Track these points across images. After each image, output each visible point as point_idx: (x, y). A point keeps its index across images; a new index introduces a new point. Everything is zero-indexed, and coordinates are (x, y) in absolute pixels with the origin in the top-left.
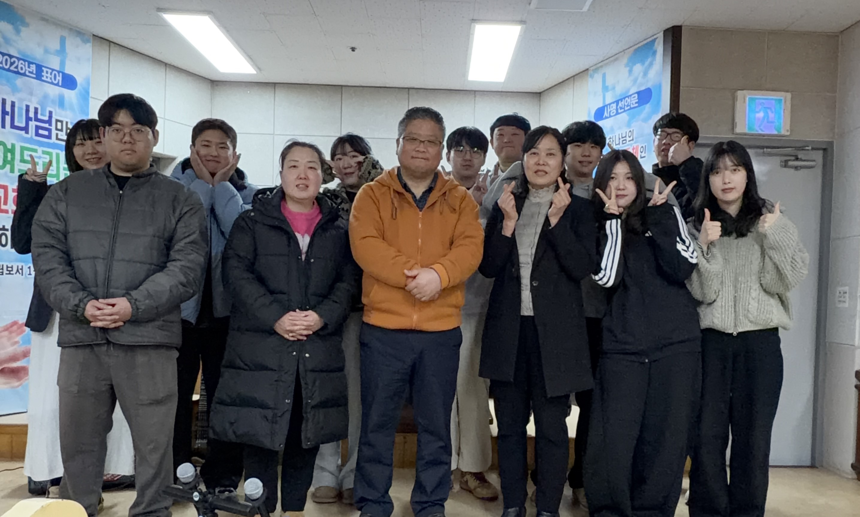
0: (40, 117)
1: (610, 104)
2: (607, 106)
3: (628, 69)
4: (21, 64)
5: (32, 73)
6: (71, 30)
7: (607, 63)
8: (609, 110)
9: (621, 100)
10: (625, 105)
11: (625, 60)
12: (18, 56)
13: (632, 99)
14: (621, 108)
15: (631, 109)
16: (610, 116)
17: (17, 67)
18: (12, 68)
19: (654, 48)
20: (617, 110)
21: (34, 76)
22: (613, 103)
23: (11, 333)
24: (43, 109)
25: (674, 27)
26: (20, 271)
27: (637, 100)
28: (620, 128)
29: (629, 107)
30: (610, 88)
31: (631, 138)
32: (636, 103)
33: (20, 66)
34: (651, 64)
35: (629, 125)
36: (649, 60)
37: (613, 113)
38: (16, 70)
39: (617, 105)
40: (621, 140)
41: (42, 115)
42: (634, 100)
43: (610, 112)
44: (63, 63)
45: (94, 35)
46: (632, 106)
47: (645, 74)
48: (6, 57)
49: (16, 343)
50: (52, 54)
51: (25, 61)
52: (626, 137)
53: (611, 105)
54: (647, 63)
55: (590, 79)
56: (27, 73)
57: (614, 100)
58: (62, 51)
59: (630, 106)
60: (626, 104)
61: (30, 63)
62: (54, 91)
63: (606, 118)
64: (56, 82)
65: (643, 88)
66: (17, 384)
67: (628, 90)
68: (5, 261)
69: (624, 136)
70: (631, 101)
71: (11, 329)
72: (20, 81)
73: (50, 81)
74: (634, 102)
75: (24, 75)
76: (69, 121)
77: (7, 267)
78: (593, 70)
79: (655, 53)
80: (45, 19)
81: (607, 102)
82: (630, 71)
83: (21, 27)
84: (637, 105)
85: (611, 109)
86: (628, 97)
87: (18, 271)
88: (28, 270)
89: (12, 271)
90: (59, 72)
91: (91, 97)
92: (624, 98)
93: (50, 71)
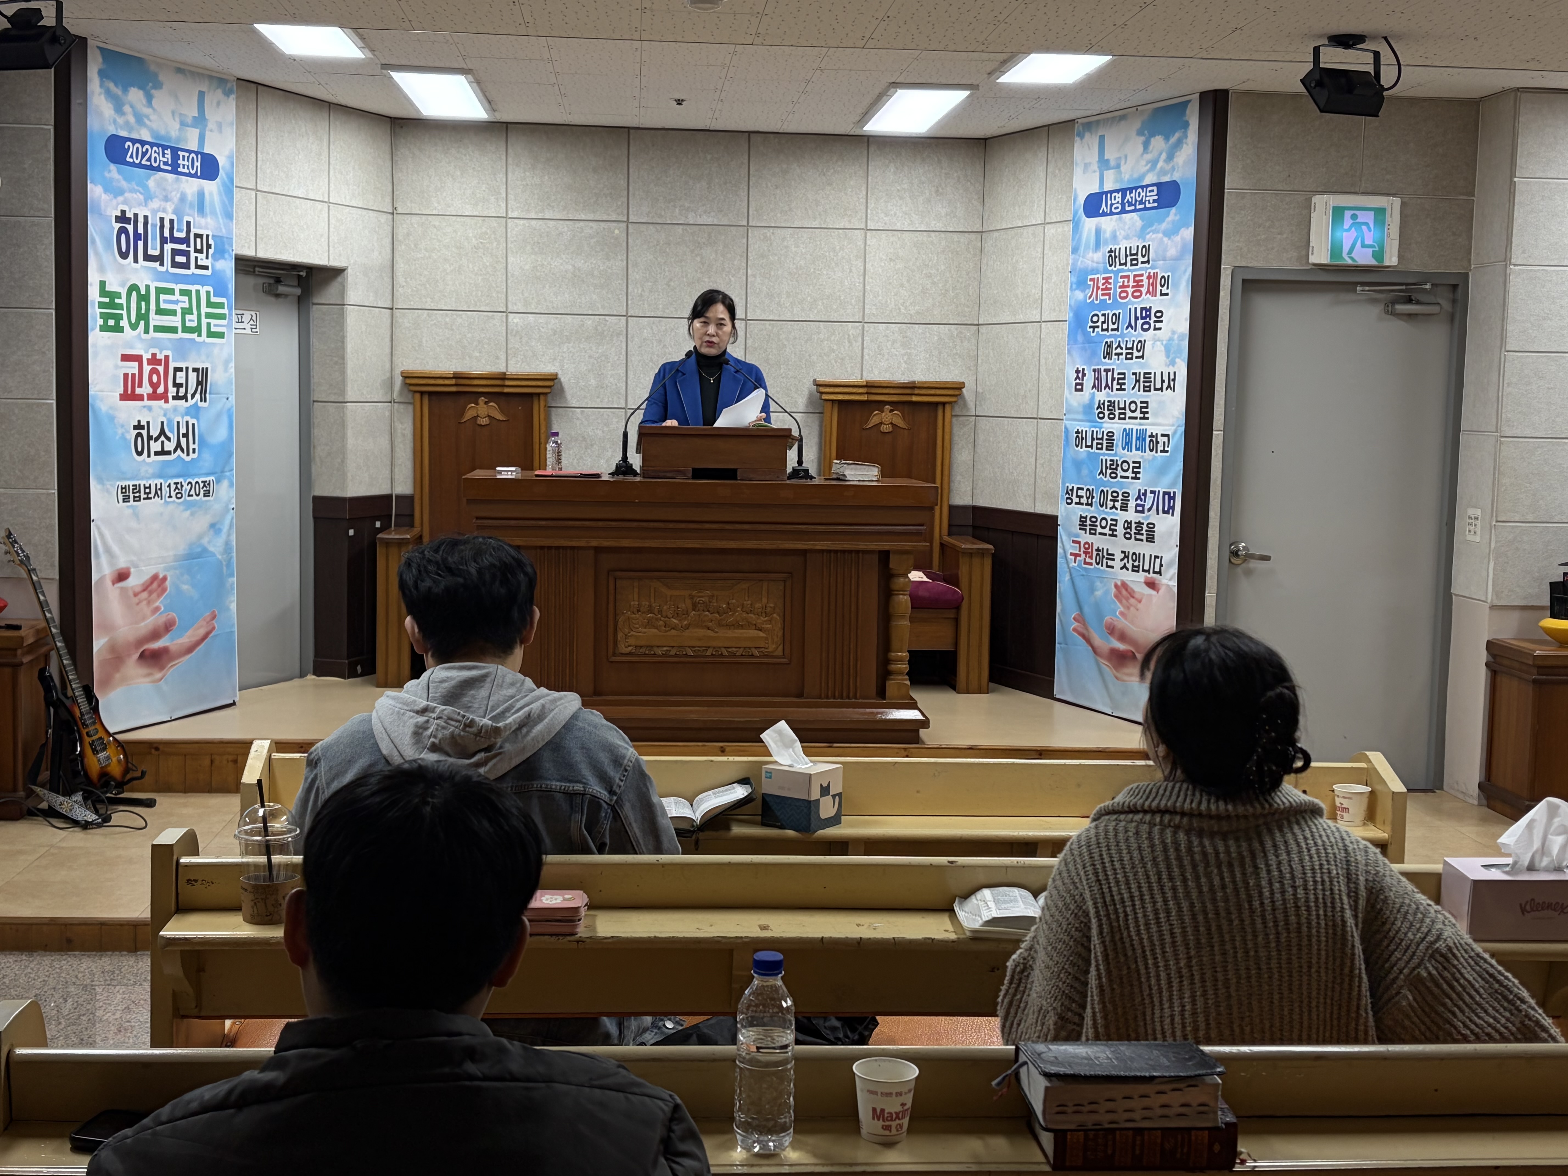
0: (177, 234)
1: (1111, 192)
2: (1106, 193)
3: (1142, 139)
4: (153, 153)
5: (165, 163)
6: (211, 78)
7: (1108, 119)
8: (1109, 202)
9: (1131, 190)
10: (1136, 201)
11: (1137, 125)
12: (150, 140)
13: (1148, 194)
14: (1130, 204)
15: (1146, 209)
16: (1112, 214)
17: (149, 160)
18: (144, 162)
19: (1186, 118)
20: (1123, 204)
21: (169, 168)
22: (1117, 191)
23: (151, 593)
24: (180, 220)
25: (1216, 91)
26: (159, 492)
27: (1156, 197)
28: (1127, 237)
29: (1143, 206)
30: (1112, 163)
31: (1146, 259)
32: (1154, 201)
33: (154, 155)
34: (1179, 144)
35: (1142, 234)
36: (1177, 135)
37: (1117, 208)
38: (148, 163)
39: (1124, 197)
40: (1129, 258)
41: (178, 231)
42: (1151, 196)
43: (1112, 205)
44: (202, 139)
45: (238, 79)
46: (1148, 205)
47: (1170, 157)
48: (137, 145)
49: (157, 609)
50: (188, 126)
51: (158, 146)
52: (1137, 254)
53: (1114, 195)
54: (1173, 140)
55: (1077, 139)
56: (162, 166)
57: (1118, 186)
58: (200, 121)
59: (1145, 204)
60: (1139, 199)
61: (165, 148)
62: (191, 186)
63: (1104, 214)
64: (193, 172)
65: (1166, 179)
66: (158, 675)
67: (1142, 177)
68: (142, 479)
69: (1134, 252)
70: (1146, 196)
71: (150, 588)
72: (154, 180)
73: (187, 171)
74: (1151, 199)
75: (158, 169)
76: (210, 234)
77: (145, 488)
78: (1083, 124)
79: (1186, 125)
80: (181, 70)
81: (1107, 188)
82: (1146, 145)
83: (153, 92)
84: (1156, 205)
85: (1114, 202)
86: (1142, 187)
87: (156, 493)
88: (168, 489)
89: (150, 493)
90: (197, 153)
91: (237, 187)
92: (1136, 188)
93: (187, 154)
